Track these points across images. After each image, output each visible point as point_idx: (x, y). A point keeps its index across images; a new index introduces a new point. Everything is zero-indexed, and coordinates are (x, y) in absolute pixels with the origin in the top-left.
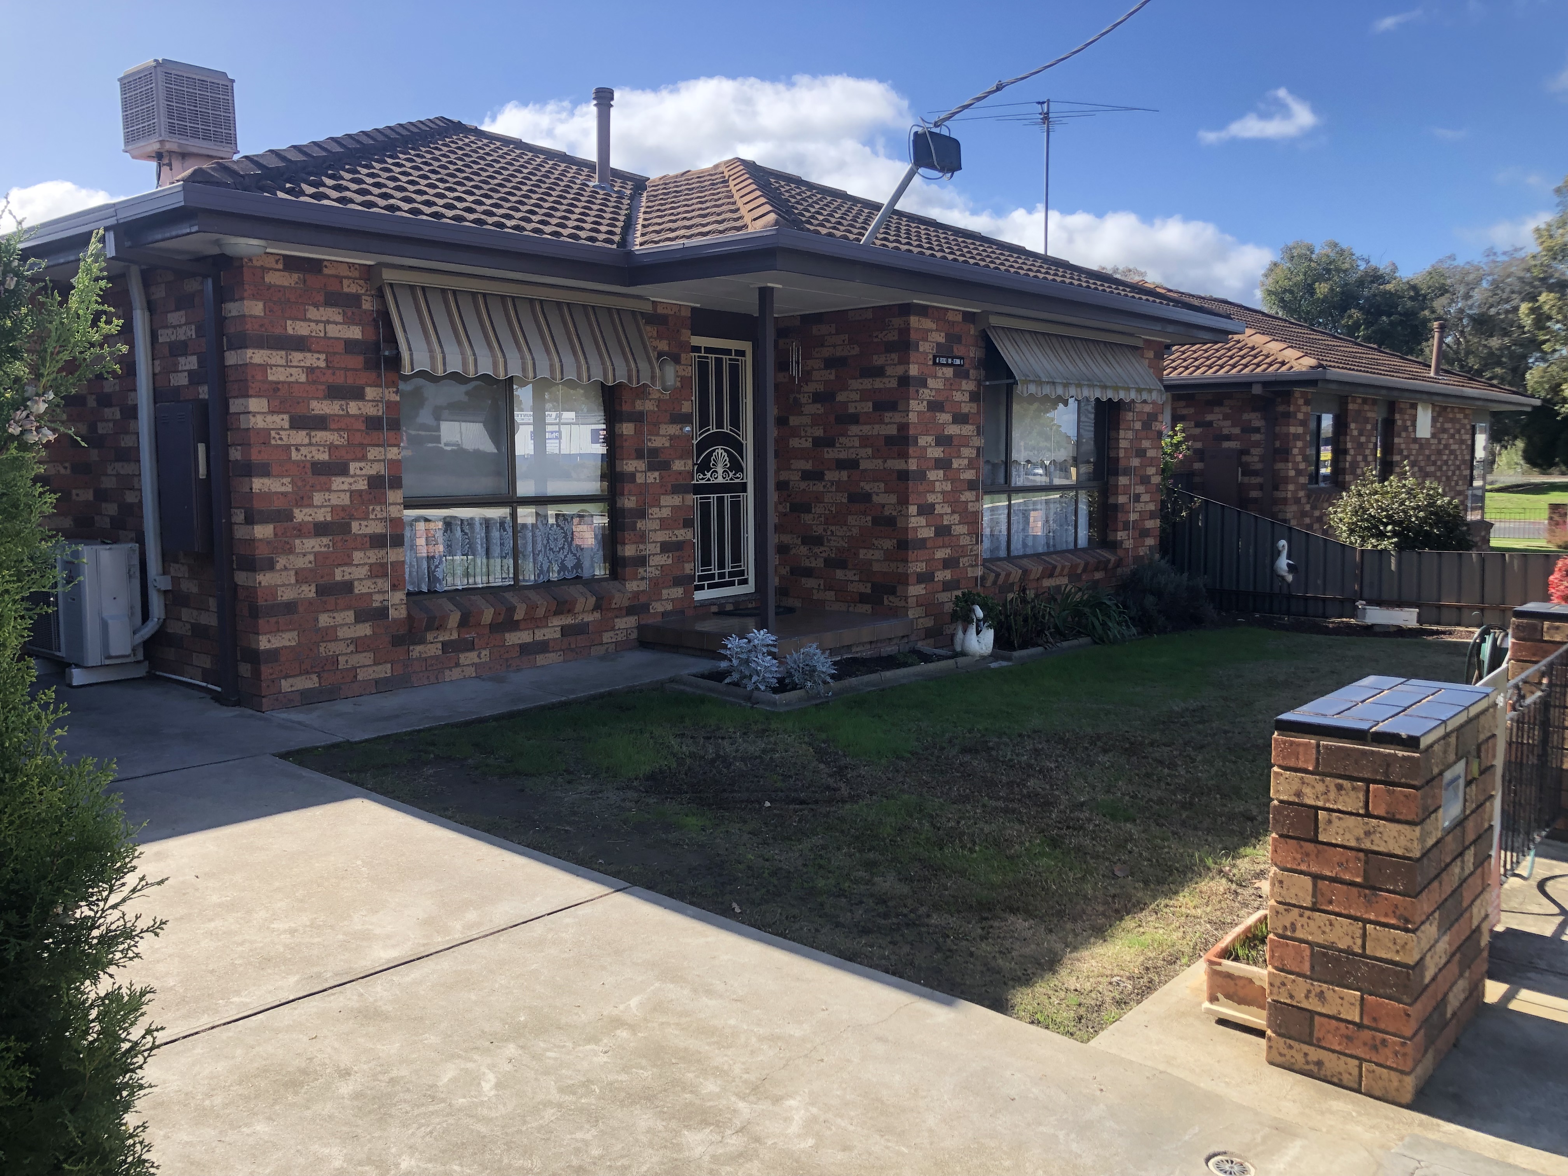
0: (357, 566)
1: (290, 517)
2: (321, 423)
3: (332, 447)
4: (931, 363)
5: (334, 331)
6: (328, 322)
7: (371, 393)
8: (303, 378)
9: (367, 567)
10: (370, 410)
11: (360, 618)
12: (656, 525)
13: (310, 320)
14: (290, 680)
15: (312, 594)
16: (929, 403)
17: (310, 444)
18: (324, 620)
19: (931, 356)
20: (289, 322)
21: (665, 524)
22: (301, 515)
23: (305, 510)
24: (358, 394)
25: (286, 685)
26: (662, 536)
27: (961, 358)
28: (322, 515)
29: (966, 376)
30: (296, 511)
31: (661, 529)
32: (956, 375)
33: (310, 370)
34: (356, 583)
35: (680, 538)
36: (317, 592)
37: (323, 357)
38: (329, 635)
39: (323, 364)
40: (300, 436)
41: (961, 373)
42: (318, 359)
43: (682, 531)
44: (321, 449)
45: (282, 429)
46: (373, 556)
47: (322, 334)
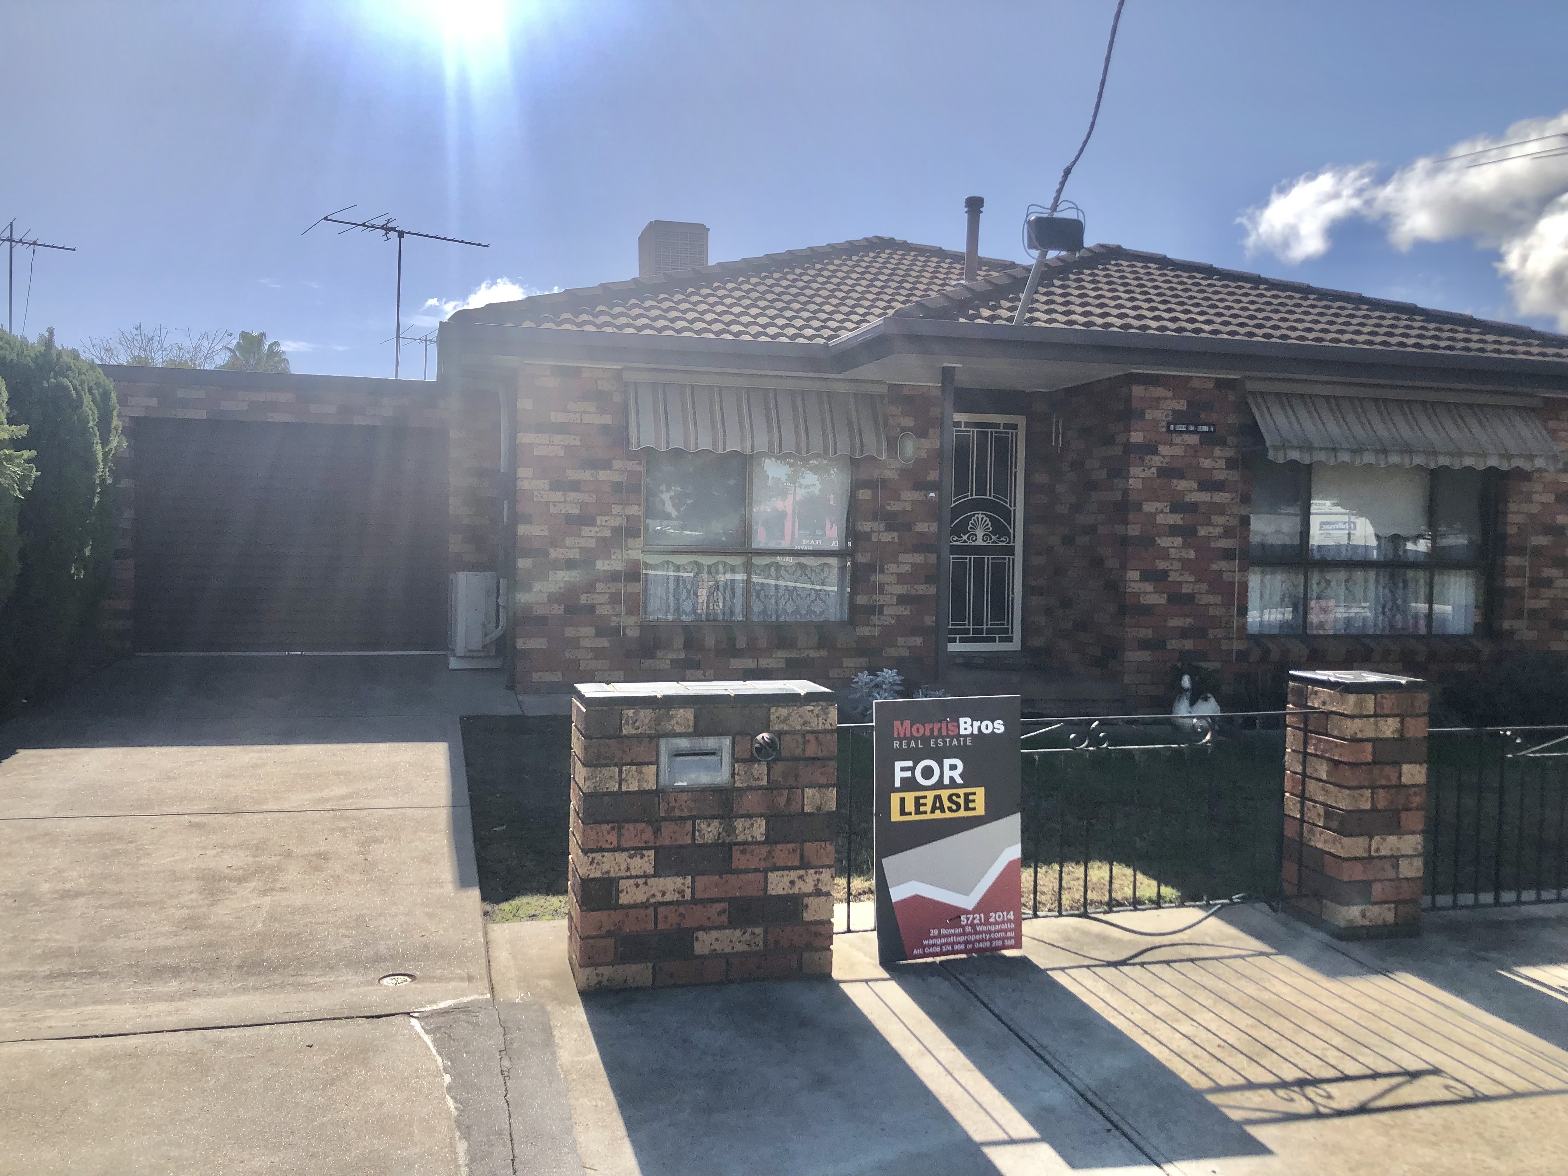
0: (599, 593)
1: (547, 554)
2: (575, 486)
3: (583, 505)
4: (1164, 429)
5: (588, 419)
6: (585, 412)
7: (617, 464)
8: (561, 453)
9: (607, 596)
10: (616, 477)
11: (599, 633)
12: (893, 579)
13: (569, 411)
14: (539, 674)
15: (561, 612)
16: (1159, 469)
17: (566, 502)
18: (569, 632)
19: (1164, 423)
20: (552, 413)
21: (901, 579)
22: (554, 553)
23: (558, 550)
24: (607, 465)
25: (536, 677)
26: (900, 590)
27: (1209, 425)
28: (574, 554)
29: (1223, 443)
30: (551, 551)
31: (898, 583)
32: (1202, 442)
33: (568, 447)
34: (597, 607)
35: (921, 592)
36: (565, 611)
37: (578, 438)
38: (575, 643)
39: (578, 443)
40: (557, 496)
41: (1210, 440)
42: (575, 439)
43: (923, 587)
44: (574, 505)
45: (543, 490)
46: (613, 587)
47: (579, 421)
